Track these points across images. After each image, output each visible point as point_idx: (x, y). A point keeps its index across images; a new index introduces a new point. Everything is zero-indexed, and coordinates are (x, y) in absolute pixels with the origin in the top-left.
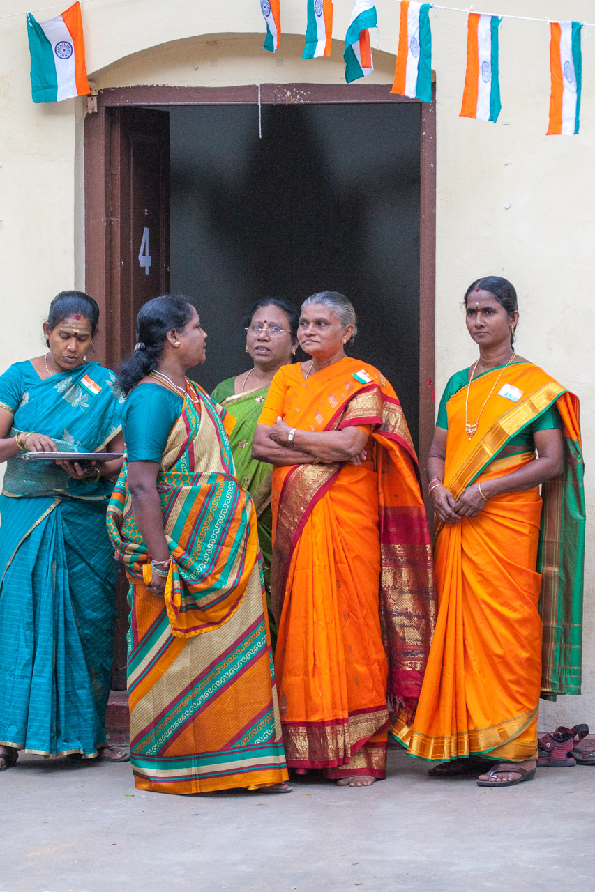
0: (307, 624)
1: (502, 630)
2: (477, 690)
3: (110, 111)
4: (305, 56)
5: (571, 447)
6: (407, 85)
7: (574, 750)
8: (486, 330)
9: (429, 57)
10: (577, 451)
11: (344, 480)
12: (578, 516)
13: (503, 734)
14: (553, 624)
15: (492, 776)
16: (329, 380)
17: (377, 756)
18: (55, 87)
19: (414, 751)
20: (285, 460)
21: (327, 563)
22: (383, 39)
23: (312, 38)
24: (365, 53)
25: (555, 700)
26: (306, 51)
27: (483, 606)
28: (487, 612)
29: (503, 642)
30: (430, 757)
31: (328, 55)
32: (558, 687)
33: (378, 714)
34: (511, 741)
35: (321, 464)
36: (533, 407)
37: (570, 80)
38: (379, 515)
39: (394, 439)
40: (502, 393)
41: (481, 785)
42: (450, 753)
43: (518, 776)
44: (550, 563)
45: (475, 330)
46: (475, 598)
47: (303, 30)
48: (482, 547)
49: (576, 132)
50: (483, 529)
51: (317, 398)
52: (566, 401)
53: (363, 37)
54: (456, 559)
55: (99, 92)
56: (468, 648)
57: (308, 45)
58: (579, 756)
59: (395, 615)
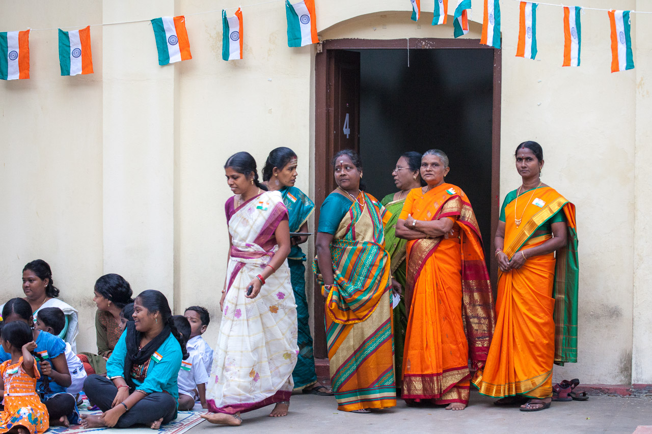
0: (422, 323)
1: (534, 329)
2: (520, 360)
3: (329, 51)
4: (433, 24)
5: (571, 231)
6: (488, 39)
7: (572, 392)
8: (527, 169)
9: (499, 24)
10: (574, 233)
11: (442, 247)
12: (575, 268)
13: (533, 384)
14: (562, 325)
15: (527, 406)
16: (435, 194)
17: (464, 393)
18: (300, 38)
19: (482, 391)
20: (411, 236)
21: (433, 291)
22: (475, 14)
23: (437, 14)
24: (464, 22)
25: (563, 366)
26: (434, 21)
27: (524, 316)
28: (526, 319)
29: (534, 334)
30: (493, 395)
31: (446, 23)
32: (565, 358)
33: (463, 371)
34: (538, 388)
35: (430, 238)
36: (551, 210)
37: (575, 37)
38: (462, 266)
39: (468, 224)
40: (534, 203)
41: (522, 410)
42: (504, 393)
43: (541, 406)
44: (560, 293)
45: (521, 169)
46: (520, 311)
47: (431, 9)
48: (524, 284)
49: (579, 65)
50: (524, 275)
51: (429, 204)
52: (568, 207)
53: (464, 13)
54: (508, 291)
55: (323, 42)
56: (515, 338)
57: (435, 18)
58: (574, 396)
59: (471, 318)
